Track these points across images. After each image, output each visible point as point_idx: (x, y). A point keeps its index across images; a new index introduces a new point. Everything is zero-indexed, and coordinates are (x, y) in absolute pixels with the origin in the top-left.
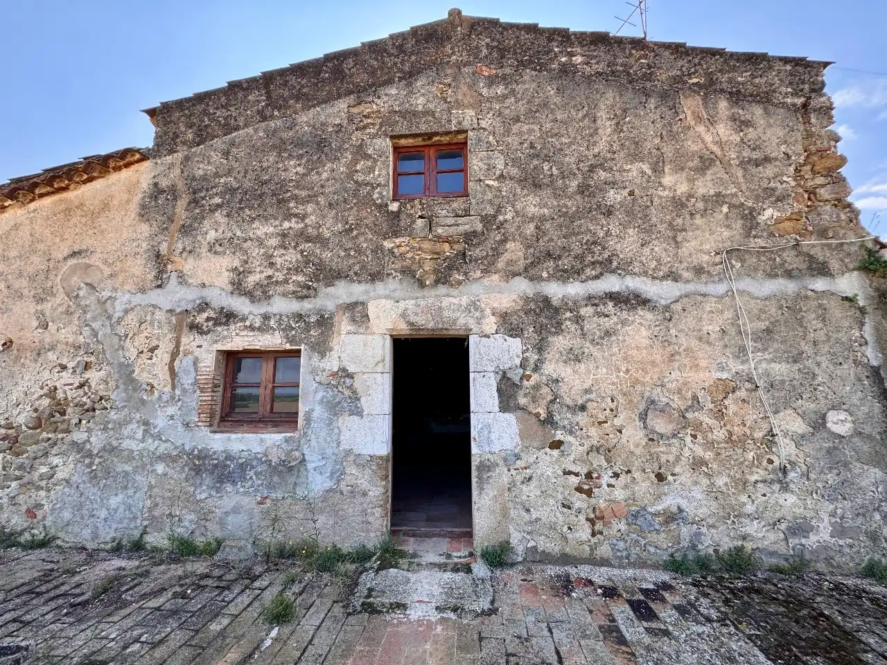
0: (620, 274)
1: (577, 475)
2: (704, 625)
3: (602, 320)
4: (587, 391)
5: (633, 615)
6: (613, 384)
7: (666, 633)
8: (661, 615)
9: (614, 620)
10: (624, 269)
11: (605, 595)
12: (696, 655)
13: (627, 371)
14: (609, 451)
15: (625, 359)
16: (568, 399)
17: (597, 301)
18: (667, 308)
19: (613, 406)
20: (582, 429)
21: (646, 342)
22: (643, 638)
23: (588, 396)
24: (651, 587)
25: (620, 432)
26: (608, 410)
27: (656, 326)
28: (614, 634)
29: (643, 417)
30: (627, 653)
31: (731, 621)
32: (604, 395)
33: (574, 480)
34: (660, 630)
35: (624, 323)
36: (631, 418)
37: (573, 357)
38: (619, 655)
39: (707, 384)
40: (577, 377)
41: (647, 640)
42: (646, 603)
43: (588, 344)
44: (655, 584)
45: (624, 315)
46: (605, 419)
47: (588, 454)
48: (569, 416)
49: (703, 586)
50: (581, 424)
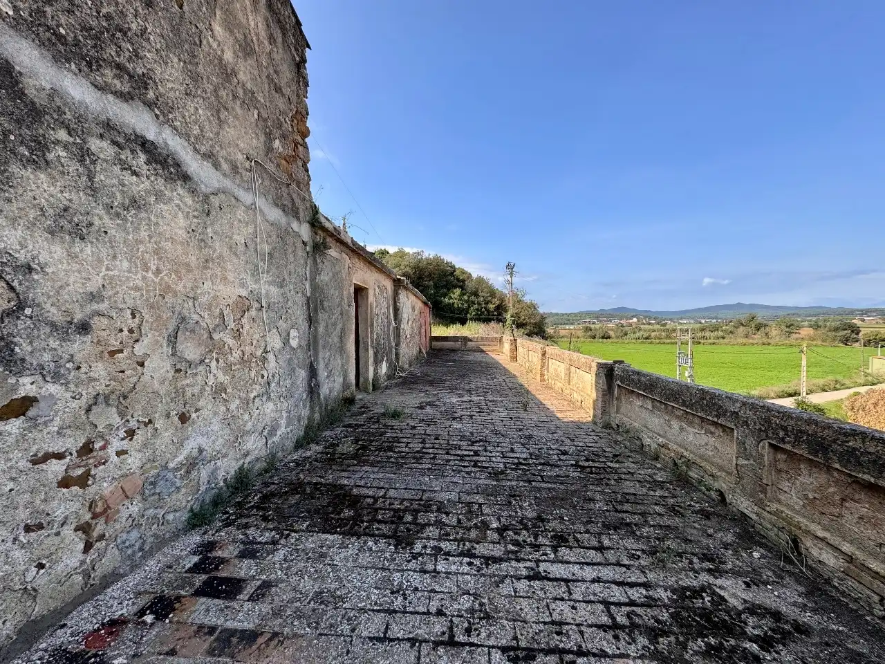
0: (157, 116)
1: (60, 456)
2: (278, 549)
3: (128, 178)
4: (93, 297)
5: (221, 602)
6: (136, 289)
7: (267, 585)
8: (242, 574)
9: (212, 630)
10: (161, 109)
11: (160, 616)
12: (306, 577)
13: (158, 271)
14: (125, 398)
15: (156, 252)
16: (54, 310)
17: (121, 140)
18: (206, 197)
19: (133, 324)
20: (79, 368)
21: (182, 234)
22: (260, 610)
23: (95, 306)
24: (196, 559)
25: (142, 364)
26: (126, 332)
27: (194, 216)
28: (234, 640)
29: (173, 340)
30: (270, 639)
31: (287, 530)
32: (122, 306)
33: (56, 468)
34: (259, 588)
35: (159, 196)
36: (157, 342)
37: (67, 226)
38: (268, 652)
39: (231, 301)
40: (76, 267)
41: (265, 608)
42: (216, 578)
43: (100, 211)
44: (195, 553)
45: (160, 183)
46: (120, 347)
47: (88, 410)
48: (54, 343)
49: (234, 521)
50: (78, 357)
